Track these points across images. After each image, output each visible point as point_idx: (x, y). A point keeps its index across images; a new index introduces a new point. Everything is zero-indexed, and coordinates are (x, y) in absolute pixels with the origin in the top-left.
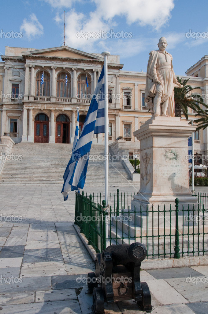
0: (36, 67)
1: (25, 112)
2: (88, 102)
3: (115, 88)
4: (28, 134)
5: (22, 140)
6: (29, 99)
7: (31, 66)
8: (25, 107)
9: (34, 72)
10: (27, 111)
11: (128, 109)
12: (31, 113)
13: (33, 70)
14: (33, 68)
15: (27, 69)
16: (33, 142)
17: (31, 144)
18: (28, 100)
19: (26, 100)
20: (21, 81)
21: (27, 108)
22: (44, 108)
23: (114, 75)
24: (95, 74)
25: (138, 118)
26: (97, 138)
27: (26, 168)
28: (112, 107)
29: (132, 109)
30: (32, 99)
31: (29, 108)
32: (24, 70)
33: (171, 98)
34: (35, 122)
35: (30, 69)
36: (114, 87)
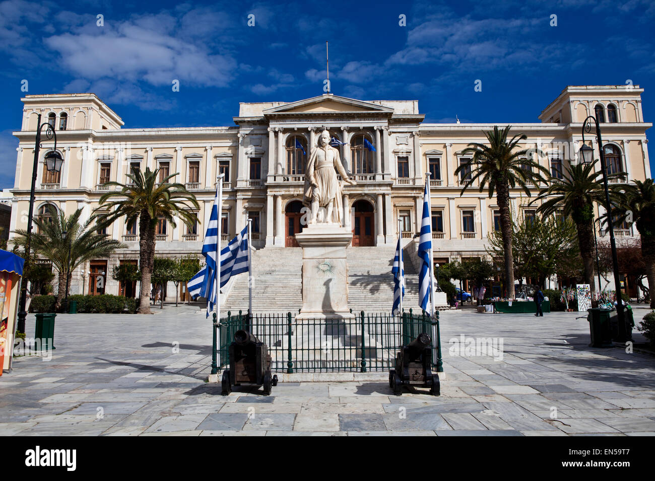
0: (285, 131)
1: (270, 201)
2: (368, 179)
3: (412, 154)
4: (275, 235)
5: (265, 244)
6: (275, 180)
7: (277, 130)
8: (270, 193)
9: (283, 138)
10: (272, 198)
11: (437, 186)
12: (280, 200)
13: (280, 135)
14: (281, 132)
15: (272, 135)
16: (284, 246)
17: (281, 249)
18: (274, 182)
19: (271, 182)
20: (263, 154)
21: (273, 193)
22: (298, 193)
23: (409, 132)
24: (378, 134)
25: (453, 199)
26: (385, 237)
27: (266, 287)
28: (408, 184)
29: (444, 185)
30: (280, 180)
31: (276, 194)
32: (267, 135)
33: (336, 199)
34: (286, 215)
35: (276, 134)
36: (410, 152)
